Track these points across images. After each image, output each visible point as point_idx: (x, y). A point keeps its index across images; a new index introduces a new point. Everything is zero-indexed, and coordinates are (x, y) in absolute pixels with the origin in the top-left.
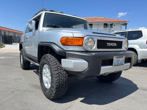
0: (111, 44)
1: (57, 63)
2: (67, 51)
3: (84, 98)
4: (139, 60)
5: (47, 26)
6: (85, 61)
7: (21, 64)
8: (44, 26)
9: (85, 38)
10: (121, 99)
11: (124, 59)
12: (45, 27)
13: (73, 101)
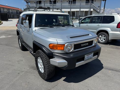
0: (84, 44)
1: (47, 59)
2: (53, 53)
3: (66, 77)
4: (110, 40)
5: (38, 26)
6: (65, 61)
7: (20, 46)
8: (35, 26)
9: (66, 45)
10: (90, 78)
11: (92, 54)
12: (37, 27)
13: (59, 80)
